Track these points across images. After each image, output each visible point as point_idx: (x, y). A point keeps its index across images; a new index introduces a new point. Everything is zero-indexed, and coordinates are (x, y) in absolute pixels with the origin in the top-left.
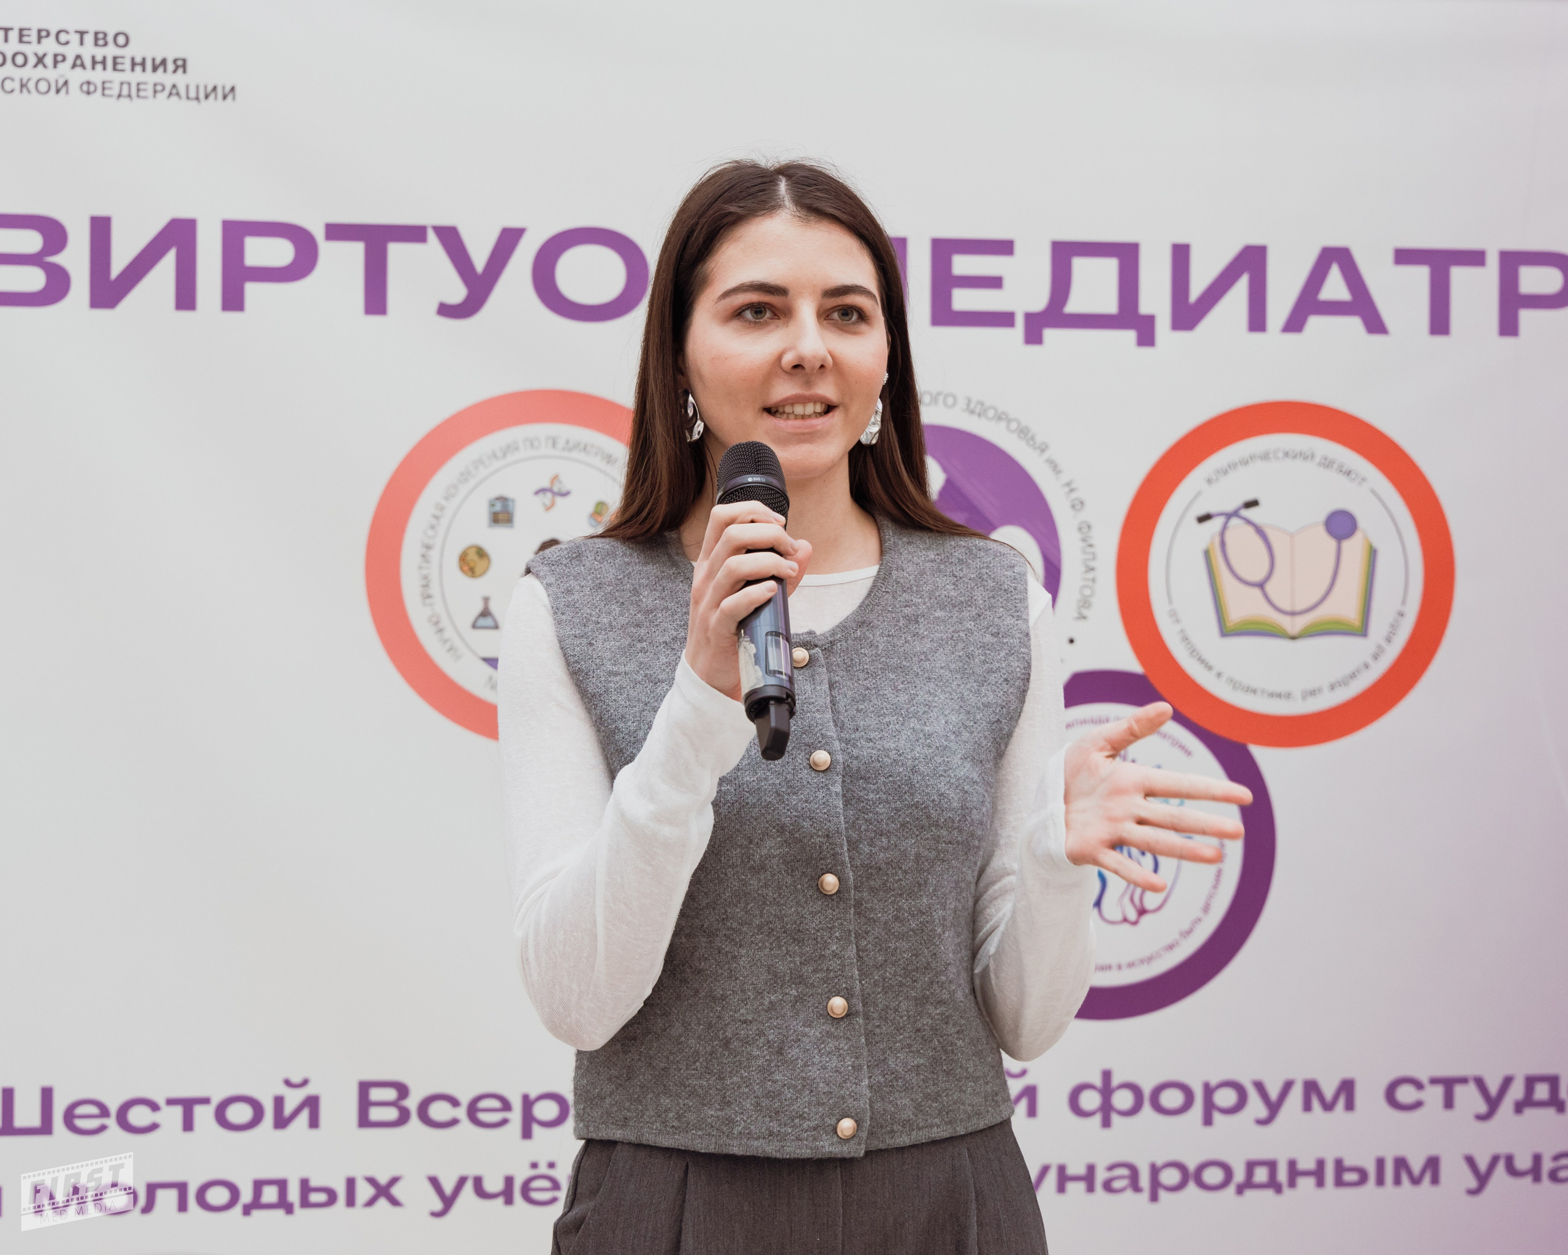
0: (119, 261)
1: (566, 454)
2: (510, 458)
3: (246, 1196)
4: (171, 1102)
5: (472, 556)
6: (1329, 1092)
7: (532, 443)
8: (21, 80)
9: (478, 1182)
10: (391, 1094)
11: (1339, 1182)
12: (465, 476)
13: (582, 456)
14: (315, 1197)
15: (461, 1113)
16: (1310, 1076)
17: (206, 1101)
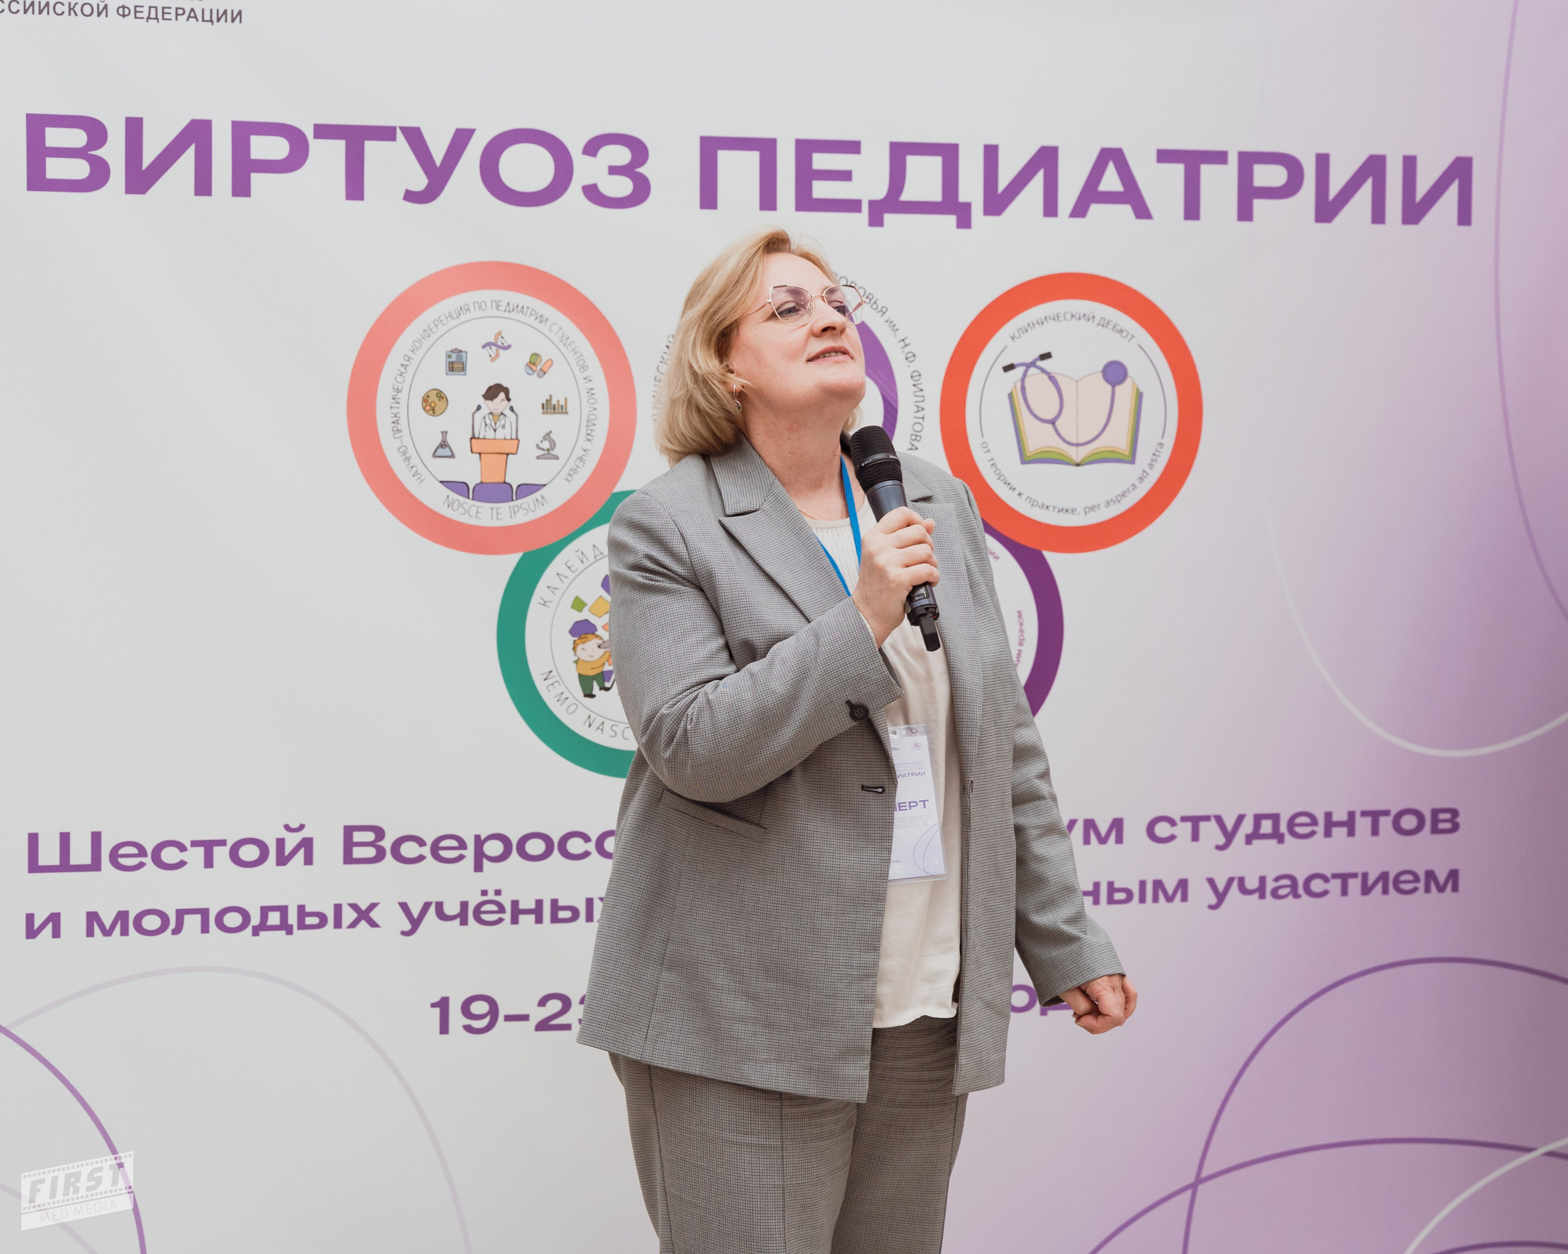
0: (149, 154)
1: (507, 314)
2: (463, 318)
3: (255, 920)
4: (194, 844)
5: (433, 398)
6: (1103, 830)
7: (480, 306)
8: (70, 4)
9: (439, 906)
10: (370, 836)
11: (1111, 901)
12: (427, 333)
13: (520, 316)
14: (310, 921)
15: (426, 851)
16: (1089, 817)
17: (223, 843)
